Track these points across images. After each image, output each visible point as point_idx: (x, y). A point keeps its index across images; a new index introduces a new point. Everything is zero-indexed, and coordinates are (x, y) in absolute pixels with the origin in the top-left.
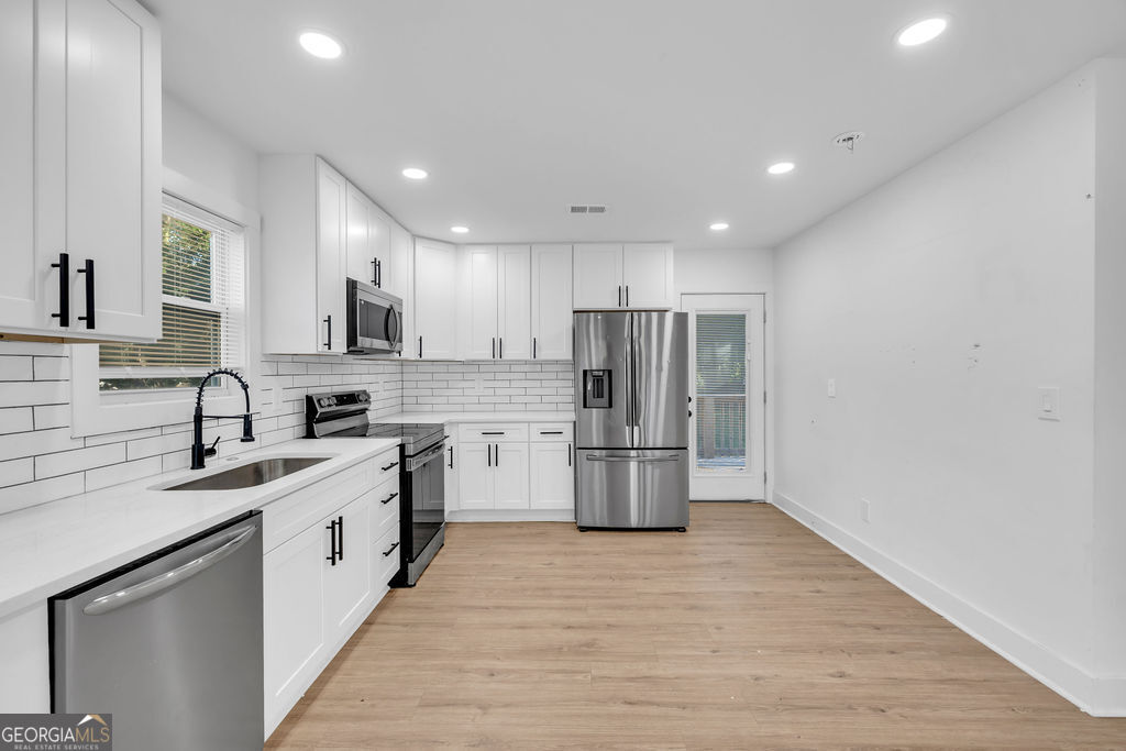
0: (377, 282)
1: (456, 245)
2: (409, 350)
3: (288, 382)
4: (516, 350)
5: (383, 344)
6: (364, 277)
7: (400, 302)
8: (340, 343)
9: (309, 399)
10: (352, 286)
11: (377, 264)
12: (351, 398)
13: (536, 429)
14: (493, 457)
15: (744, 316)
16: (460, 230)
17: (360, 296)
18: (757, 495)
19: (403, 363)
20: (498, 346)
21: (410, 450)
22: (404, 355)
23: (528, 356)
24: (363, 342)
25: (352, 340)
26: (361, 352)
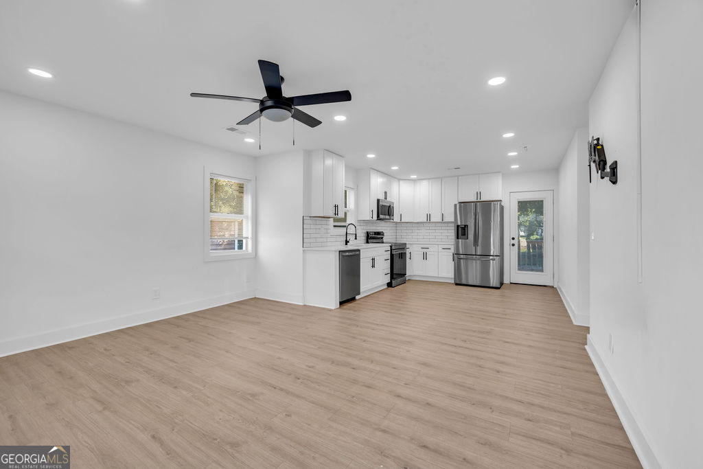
0: (386, 199)
1: (414, 180)
2: (396, 218)
3: (362, 227)
4: (436, 218)
5: (388, 217)
6: (382, 197)
7: (393, 203)
8: (375, 217)
9: (367, 232)
10: (378, 201)
11: (386, 193)
12: (378, 233)
13: (441, 247)
14: (425, 256)
15: (542, 201)
16: (414, 177)
17: (381, 203)
18: (550, 284)
19: (396, 223)
20: (429, 216)
21: (393, 248)
22: (394, 220)
23: (440, 220)
24: (381, 216)
25: (378, 216)
26: (380, 219)
